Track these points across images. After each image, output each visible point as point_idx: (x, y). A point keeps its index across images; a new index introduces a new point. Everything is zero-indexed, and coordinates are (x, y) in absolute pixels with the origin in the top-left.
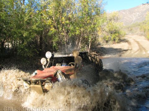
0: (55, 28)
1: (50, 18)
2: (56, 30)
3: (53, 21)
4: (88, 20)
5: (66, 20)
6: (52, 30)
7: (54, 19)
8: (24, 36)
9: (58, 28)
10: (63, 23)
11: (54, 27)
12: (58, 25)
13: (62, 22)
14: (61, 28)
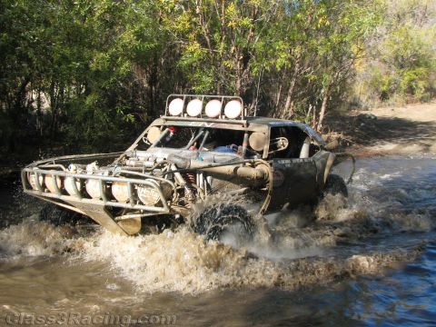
0: (204, 44)
1: (186, 8)
2: (205, 50)
3: (194, 19)
4: (320, 16)
5: (242, 15)
6: (191, 48)
7: (198, 11)
9: (214, 44)
10: (230, 24)
11: (200, 38)
12: (212, 32)
13: (227, 21)
14: (223, 45)
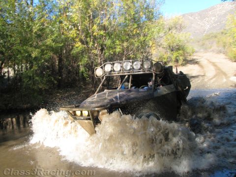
0: (83, 43)
1: (74, 27)
2: (84, 46)
3: (78, 32)
4: (134, 29)
5: (100, 30)
6: (77, 45)
7: (79, 28)
8: (33, 55)
9: (87, 43)
10: (94, 34)
11: (81, 41)
12: (86, 37)
13: (93, 32)
14: (91, 43)
